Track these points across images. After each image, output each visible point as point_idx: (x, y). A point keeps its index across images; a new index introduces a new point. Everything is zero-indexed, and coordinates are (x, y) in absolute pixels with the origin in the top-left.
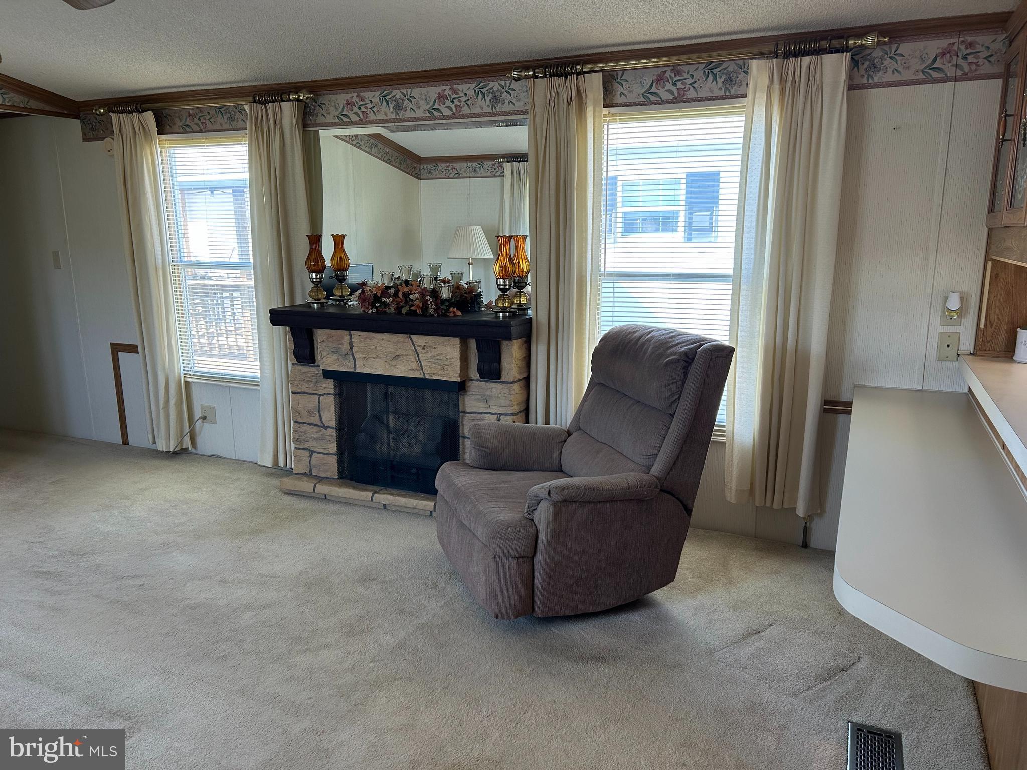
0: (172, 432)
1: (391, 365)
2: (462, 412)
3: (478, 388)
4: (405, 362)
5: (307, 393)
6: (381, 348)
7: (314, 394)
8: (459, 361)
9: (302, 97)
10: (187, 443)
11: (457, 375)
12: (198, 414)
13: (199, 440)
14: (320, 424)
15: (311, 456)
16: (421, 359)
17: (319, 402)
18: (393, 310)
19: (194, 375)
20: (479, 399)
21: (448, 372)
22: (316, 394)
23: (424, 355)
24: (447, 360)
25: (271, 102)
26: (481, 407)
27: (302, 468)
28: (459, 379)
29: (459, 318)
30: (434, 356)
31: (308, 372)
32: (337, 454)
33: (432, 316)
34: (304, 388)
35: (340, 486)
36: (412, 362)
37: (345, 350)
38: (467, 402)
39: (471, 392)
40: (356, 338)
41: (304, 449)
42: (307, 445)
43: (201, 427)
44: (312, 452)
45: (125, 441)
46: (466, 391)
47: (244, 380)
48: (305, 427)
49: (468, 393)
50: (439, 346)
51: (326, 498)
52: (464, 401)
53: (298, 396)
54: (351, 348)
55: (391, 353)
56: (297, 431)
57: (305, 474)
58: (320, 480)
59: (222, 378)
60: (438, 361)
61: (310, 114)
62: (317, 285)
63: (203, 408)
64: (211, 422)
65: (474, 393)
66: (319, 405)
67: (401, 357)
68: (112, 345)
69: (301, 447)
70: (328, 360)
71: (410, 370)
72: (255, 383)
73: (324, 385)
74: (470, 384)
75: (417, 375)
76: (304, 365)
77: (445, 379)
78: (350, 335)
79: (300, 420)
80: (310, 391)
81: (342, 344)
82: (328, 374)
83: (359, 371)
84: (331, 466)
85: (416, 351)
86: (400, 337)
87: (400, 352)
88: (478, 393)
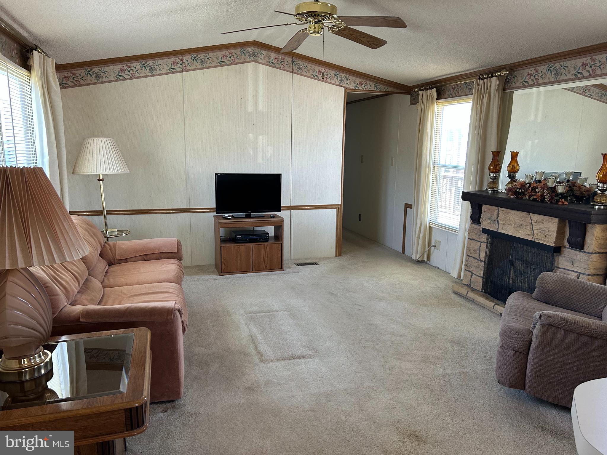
0: (419, 250)
1: (517, 230)
2: (556, 267)
3: (568, 252)
4: (525, 230)
5: (475, 240)
6: (512, 219)
7: (478, 241)
8: (555, 233)
9: (502, 74)
10: (425, 259)
11: (553, 242)
12: (433, 244)
13: (432, 257)
14: (478, 258)
15: (472, 276)
16: (534, 228)
17: (480, 246)
18: (527, 197)
19: (434, 224)
20: (567, 260)
21: (548, 239)
22: (480, 241)
23: (536, 227)
24: (548, 231)
25: (486, 78)
26: (568, 266)
27: (466, 282)
28: (554, 245)
29: (565, 206)
30: (541, 228)
31: (476, 228)
32: (483, 278)
33: (547, 202)
34: (474, 238)
35: (480, 296)
36: (528, 230)
37: (494, 218)
38: (560, 261)
39: (564, 255)
40: (501, 211)
41: (469, 271)
42: (471, 269)
43: (434, 251)
44: (472, 274)
45: (403, 252)
46: (561, 254)
47: (454, 229)
48: (471, 259)
49: (562, 255)
50: (545, 222)
51: (473, 301)
52: (558, 260)
53: (470, 241)
54: (498, 217)
55: (517, 222)
56: (467, 260)
57: (467, 285)
58: (473, 290)
59: (446, 227)
60: (543, 231)
61: (508, 82)
62: (493, 180)
63: (436, 241)
64: (438, 249)
65: (566, 256)
66: (480, 248)
67: (523, 226)
68: (405, 204)
69: (468, 270)
70: (486, 224)
71: (527, 235)
72: (456, 231)
73: (483, 237)
74: (564, 250)
75: (530, 238)
76: (476, 224)
77: (545, 243)
78: (498, 210)
79: (469, 254)
80: (477, 239)
81: (493, 214)
82: (485, 231)
83: (500, 231)
84: (479, 283)
85: (532, 223)
86: (524, 214)
87: (522, 223)
88: (568, 257)
